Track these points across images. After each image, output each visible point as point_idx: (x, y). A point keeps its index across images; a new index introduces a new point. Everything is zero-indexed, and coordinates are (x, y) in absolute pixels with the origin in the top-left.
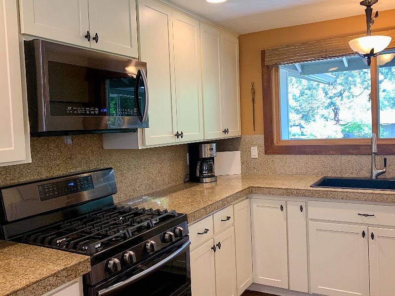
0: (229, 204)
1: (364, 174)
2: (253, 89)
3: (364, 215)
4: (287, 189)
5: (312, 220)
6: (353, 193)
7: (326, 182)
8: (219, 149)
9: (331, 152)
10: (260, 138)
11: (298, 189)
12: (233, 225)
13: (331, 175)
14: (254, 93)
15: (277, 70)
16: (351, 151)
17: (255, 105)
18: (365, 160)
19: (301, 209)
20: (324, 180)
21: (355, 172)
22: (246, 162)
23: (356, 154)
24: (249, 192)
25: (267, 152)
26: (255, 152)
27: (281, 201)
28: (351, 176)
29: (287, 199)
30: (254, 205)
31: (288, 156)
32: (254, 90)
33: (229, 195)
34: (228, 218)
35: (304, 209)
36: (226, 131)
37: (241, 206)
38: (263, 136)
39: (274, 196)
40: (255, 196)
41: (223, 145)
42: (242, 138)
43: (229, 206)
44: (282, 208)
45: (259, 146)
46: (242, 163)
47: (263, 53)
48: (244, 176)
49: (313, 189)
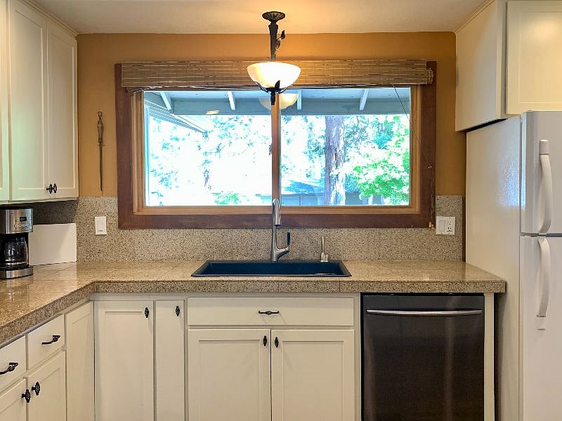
0: (57, 313)
1: (262, 256)
2: (100, 121)
3: (266, 313)
4: (157, 282)
5: (193, 326)
6: (253, 281)
7: (212, 269)
8: (37, 221)
9: (219, 225)
10: (112, 203)
11: (173, 281)
12: (64, 349)
13: (217, 257)
14: (101, 129)
15: (140, 98)
16: (245, 223)
17: (103, 148)
18: (263, 236)
19: (178, 311)
20: (209, 265)
21: (250, 252)
22: (85, 241)
23: (252, 228)
24: (91, 292)
25: (121, 226)
26: (101, 225)
27: (146, 301)
28: (245, 258)
29: (154, 297)
30: (101, 313)
31: (156, 231)
32: (102, 124)
33: (57, 298)
34: (56, 338)
35: (182, 311)
36: (52, 189)
37: (79, 315)
38: (115, 200)
39: (134, 294)
40: (101, 297)
41: (46, 212)
42: (80, 203)
43: (56, 317)
44: (148, 312)
45: (109, 216)
46: (79, 244)
47: (118, 68)
48: (82, 265)
49: (196, 279)
